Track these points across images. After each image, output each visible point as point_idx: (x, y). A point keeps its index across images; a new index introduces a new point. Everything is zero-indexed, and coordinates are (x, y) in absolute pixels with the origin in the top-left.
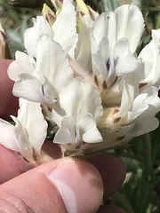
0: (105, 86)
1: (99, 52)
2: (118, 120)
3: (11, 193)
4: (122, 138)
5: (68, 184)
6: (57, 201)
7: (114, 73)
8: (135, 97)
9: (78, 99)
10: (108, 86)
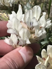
0: (30, 29)
1: (28, 21)
2: (35, 37)
3: (8, 57)
4: (37, 40)
5: (24, 53)
6: (21, 58)
7: (32, 26)
8: (39, 31)
9: (24, 33)
10: (31, 29)
